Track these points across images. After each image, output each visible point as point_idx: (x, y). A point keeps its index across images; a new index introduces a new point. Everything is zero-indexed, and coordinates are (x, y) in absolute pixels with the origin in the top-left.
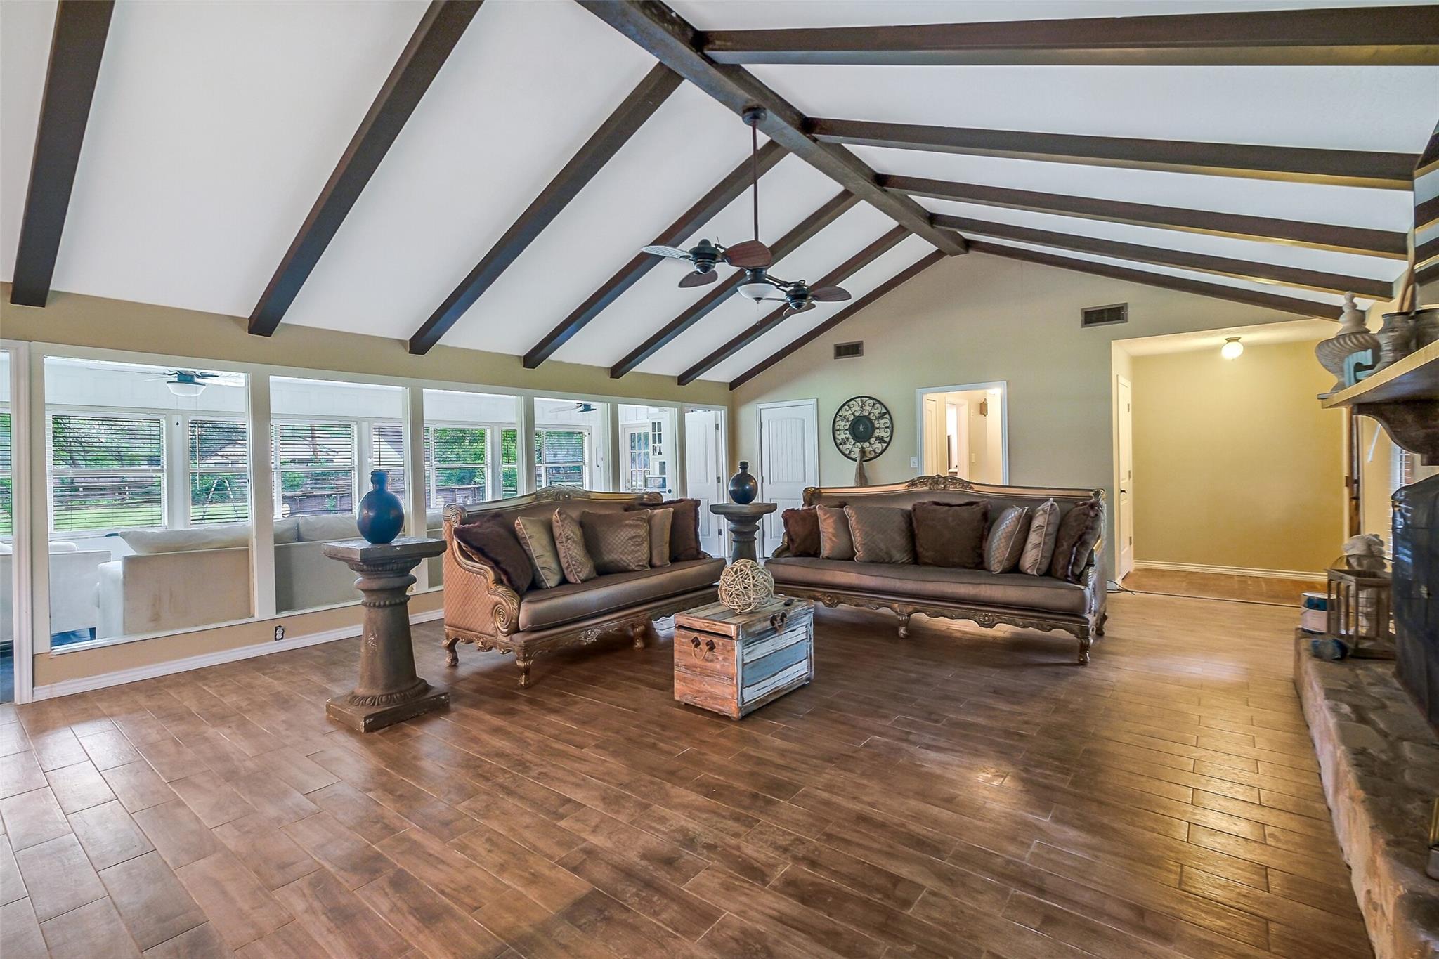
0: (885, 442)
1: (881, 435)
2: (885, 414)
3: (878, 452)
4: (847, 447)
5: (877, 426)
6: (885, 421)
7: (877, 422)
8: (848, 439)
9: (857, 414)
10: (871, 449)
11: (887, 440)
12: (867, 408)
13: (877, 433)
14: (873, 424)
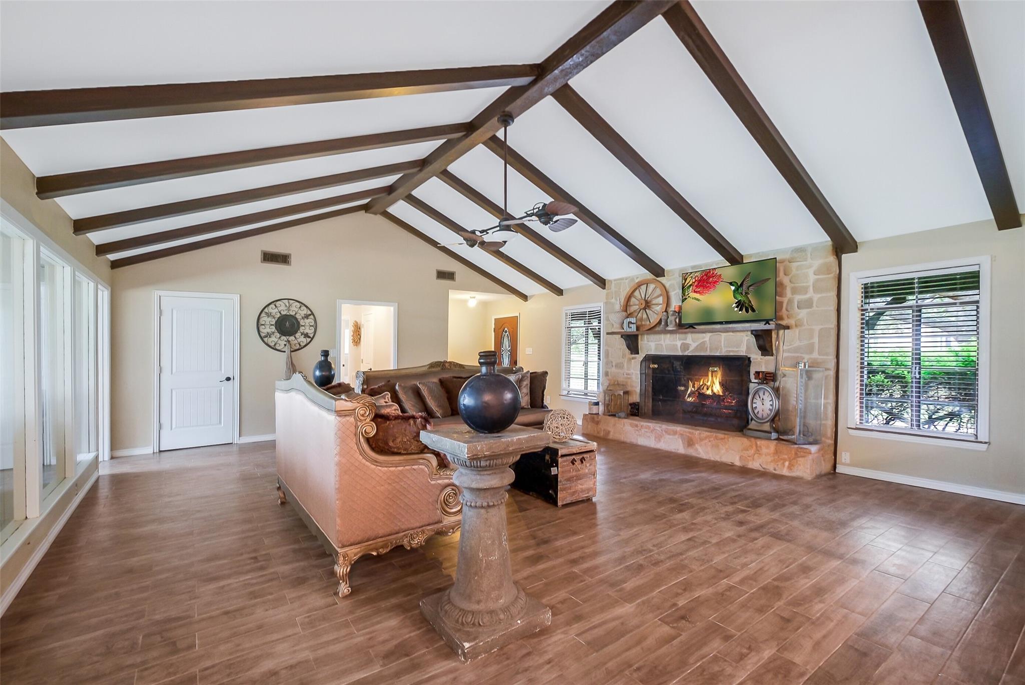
0: (309, 337)
1: (306, 331)
2: (310, 315)
3: (303, 344)
4: (272, 340)
5: (303, 324)
6: (310, 321)
7: (302, 321)
8: (273, 333)
9: (283, 313)
10: (296, 342)
11: (311, 336)
12: (294, 308)
13: (302, 329)
14: (298, 323)
